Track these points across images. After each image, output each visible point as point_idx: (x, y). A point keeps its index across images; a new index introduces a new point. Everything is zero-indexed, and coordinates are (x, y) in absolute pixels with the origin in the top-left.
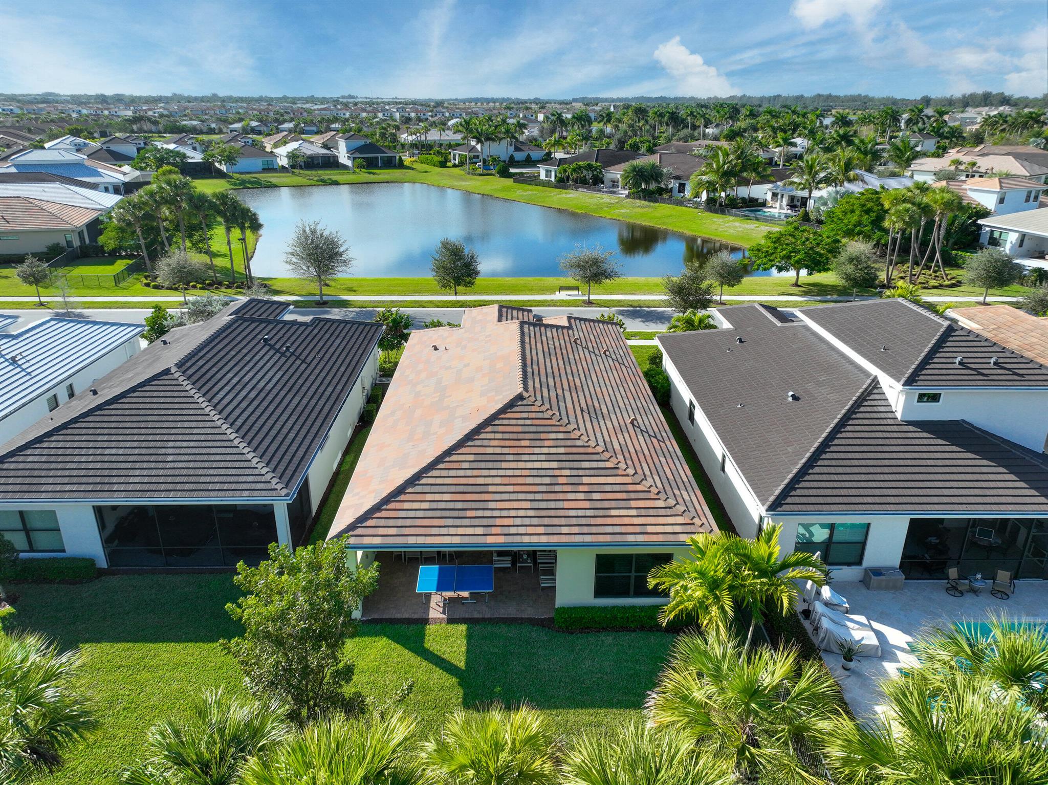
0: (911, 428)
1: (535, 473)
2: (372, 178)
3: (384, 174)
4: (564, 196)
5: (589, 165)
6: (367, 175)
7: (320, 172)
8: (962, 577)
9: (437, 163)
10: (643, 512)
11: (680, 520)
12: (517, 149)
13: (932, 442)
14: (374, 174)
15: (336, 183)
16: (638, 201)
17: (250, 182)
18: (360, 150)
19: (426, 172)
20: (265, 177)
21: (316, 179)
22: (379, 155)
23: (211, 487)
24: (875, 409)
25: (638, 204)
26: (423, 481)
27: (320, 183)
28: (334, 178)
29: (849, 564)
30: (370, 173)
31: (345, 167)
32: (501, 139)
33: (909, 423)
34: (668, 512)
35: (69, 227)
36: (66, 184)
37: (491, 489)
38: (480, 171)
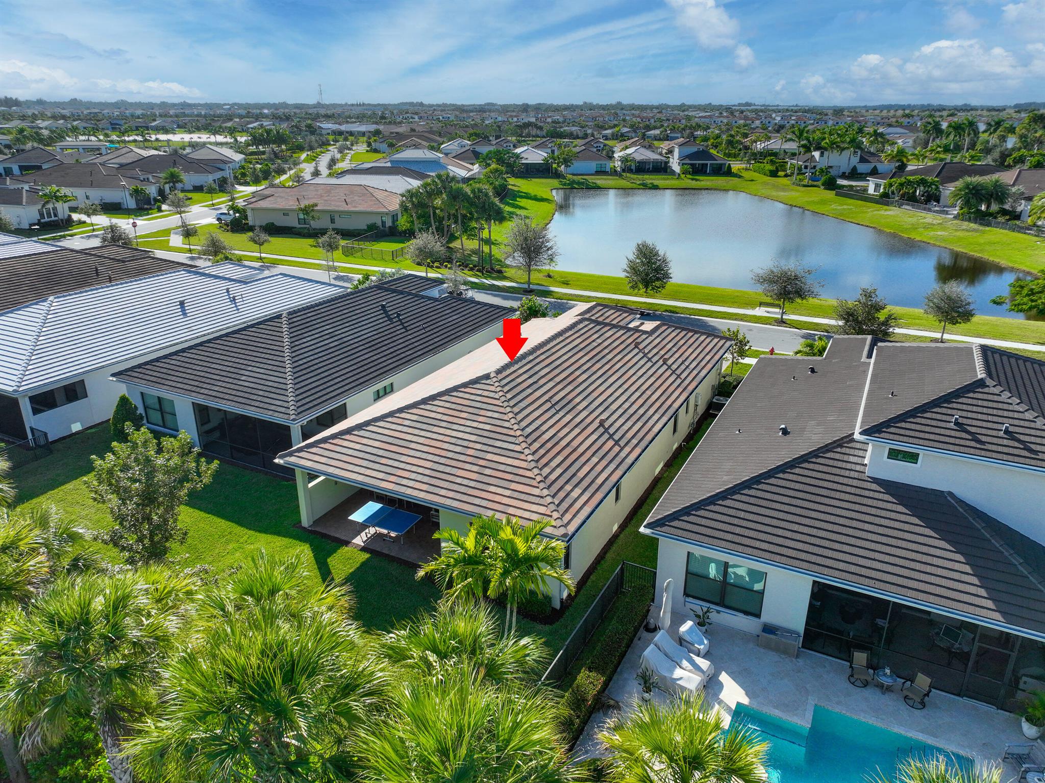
0: (874, 486)
1: (453, 440)
2: (694, 184)
3: (707, 180)
4: (882, 212)
5: (922, 180)
6: (690, 181)
7: (646, 176)
9: (768, 172)
12: (863, 160)
13: (893, 507)
14: (697, 180)
15: (655, 188)
16: (966, 223)
17: (579, 183)
18: (690, 156)
19: (752, 180)
20: (593, 179)
21: (638, 183)
22: (709, 162)
23: (253, 403)
24: (846, 458)
25: (964, 227)
27: (641, 187)
28: (656, 182)
29: (746, 613)
30: (692, 179)
31: (673, 173)
32: (843, 149)
33: (875, 480)
34: (537, 500)
35: (385, 210)
36: (407, 176)
37: (413, 446)
38: (805, 182)
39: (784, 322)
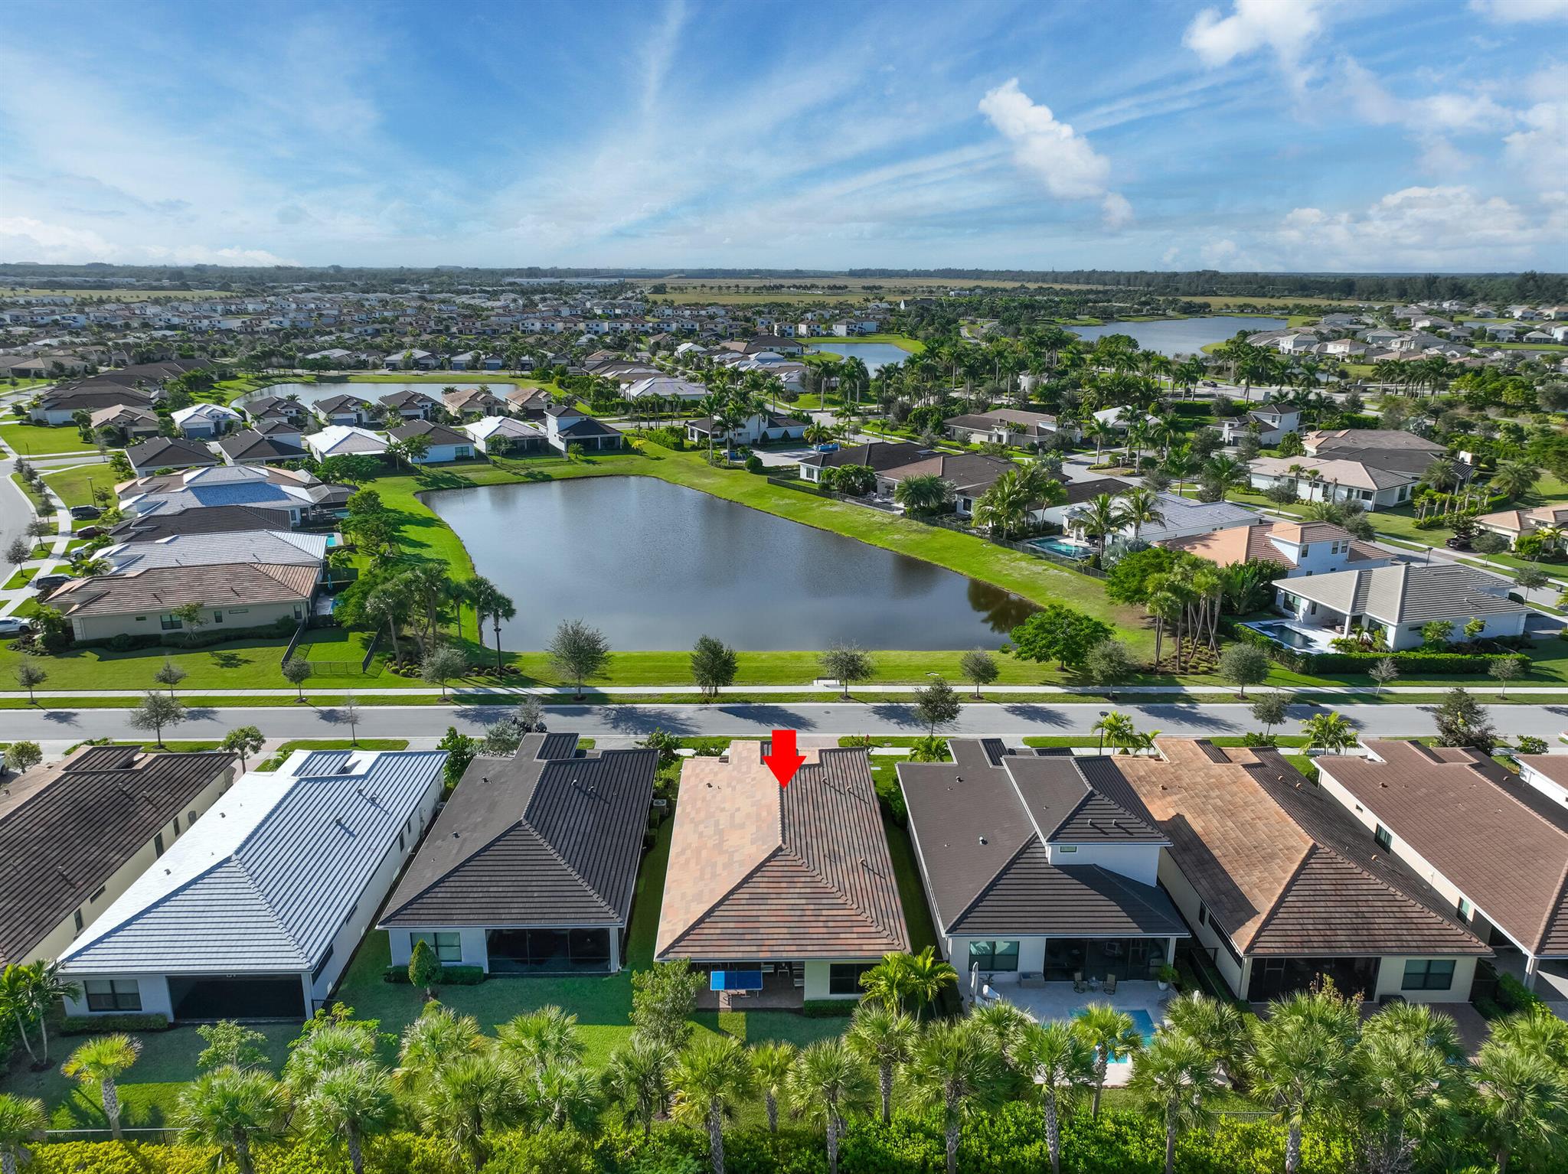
0: (1057, 871)
1: (790, 907)
2: (591, 469)
3: (607, 462)
4: (828, 508)
5: (858, 469)
6: (585, 465)
7: (528, 461)
8: (1084, 979)
9: (672, 445)
10: (861, 936)
11: (885, 941)
12: (772, 424)
13: (1070, 881)
14: (594, 463)
15: (548, 479)
16: (915, 522)
17: (445, 480)
18: (572, 429)
19: (658, 459)
20: (460, 470)
21: (523, 473)
22: (599, 436)
24: (1034, 855)
25: (915, 527)
26: (716, 914)
27: (529, 479)
28: (547, 470)
29: (1008, 970)
30: (588, 462)
31: (556, 452)
32: (751, 414)
33: (1056, 866)
34: (878, 935)
35: (299, 598)
36: (274, 529)
37: (761, 919)
38: (726, 462)
39: (849, 697)
